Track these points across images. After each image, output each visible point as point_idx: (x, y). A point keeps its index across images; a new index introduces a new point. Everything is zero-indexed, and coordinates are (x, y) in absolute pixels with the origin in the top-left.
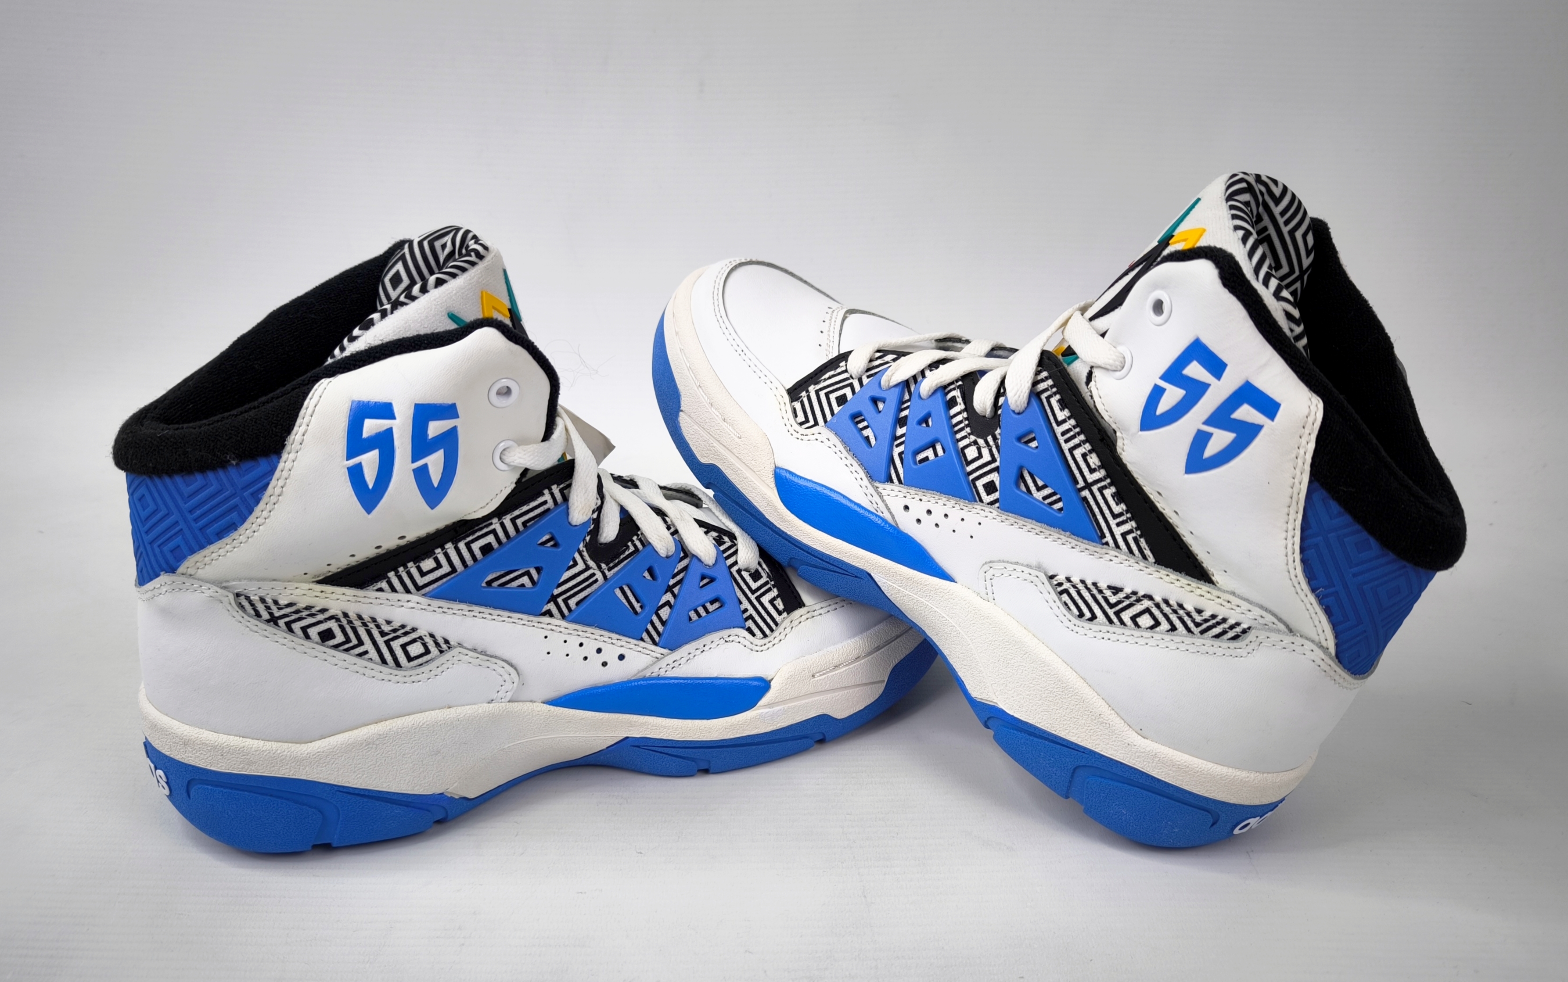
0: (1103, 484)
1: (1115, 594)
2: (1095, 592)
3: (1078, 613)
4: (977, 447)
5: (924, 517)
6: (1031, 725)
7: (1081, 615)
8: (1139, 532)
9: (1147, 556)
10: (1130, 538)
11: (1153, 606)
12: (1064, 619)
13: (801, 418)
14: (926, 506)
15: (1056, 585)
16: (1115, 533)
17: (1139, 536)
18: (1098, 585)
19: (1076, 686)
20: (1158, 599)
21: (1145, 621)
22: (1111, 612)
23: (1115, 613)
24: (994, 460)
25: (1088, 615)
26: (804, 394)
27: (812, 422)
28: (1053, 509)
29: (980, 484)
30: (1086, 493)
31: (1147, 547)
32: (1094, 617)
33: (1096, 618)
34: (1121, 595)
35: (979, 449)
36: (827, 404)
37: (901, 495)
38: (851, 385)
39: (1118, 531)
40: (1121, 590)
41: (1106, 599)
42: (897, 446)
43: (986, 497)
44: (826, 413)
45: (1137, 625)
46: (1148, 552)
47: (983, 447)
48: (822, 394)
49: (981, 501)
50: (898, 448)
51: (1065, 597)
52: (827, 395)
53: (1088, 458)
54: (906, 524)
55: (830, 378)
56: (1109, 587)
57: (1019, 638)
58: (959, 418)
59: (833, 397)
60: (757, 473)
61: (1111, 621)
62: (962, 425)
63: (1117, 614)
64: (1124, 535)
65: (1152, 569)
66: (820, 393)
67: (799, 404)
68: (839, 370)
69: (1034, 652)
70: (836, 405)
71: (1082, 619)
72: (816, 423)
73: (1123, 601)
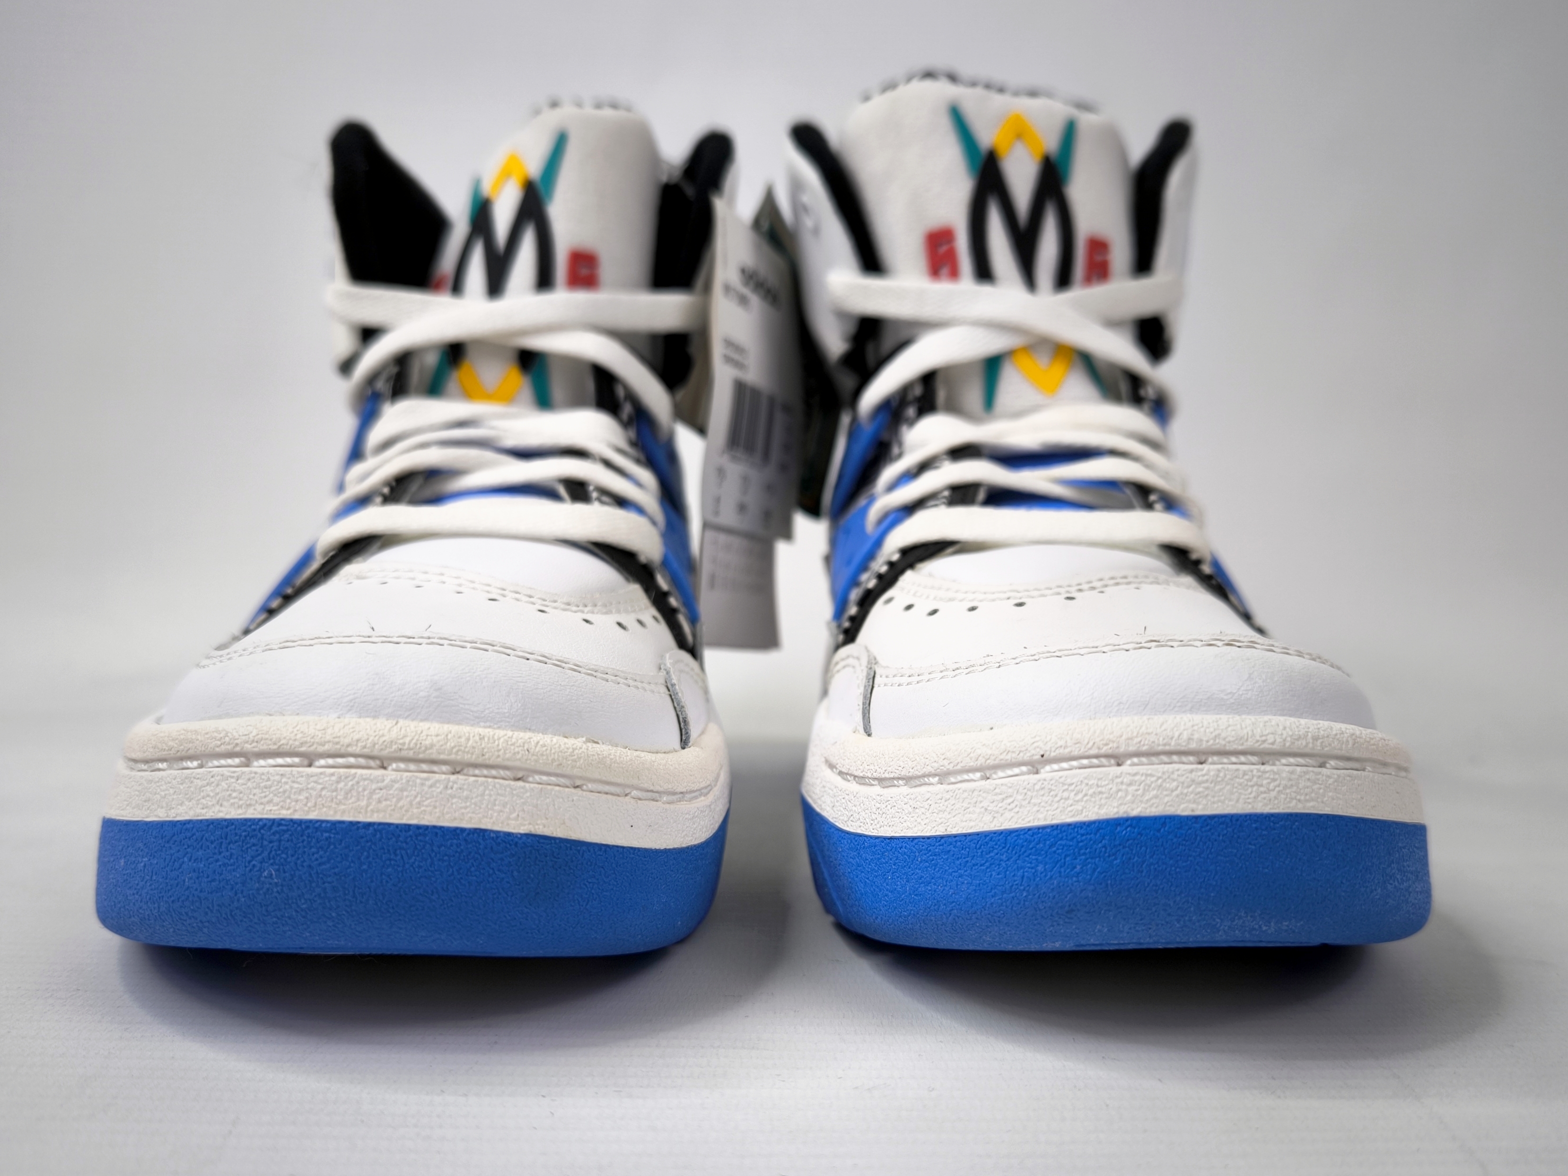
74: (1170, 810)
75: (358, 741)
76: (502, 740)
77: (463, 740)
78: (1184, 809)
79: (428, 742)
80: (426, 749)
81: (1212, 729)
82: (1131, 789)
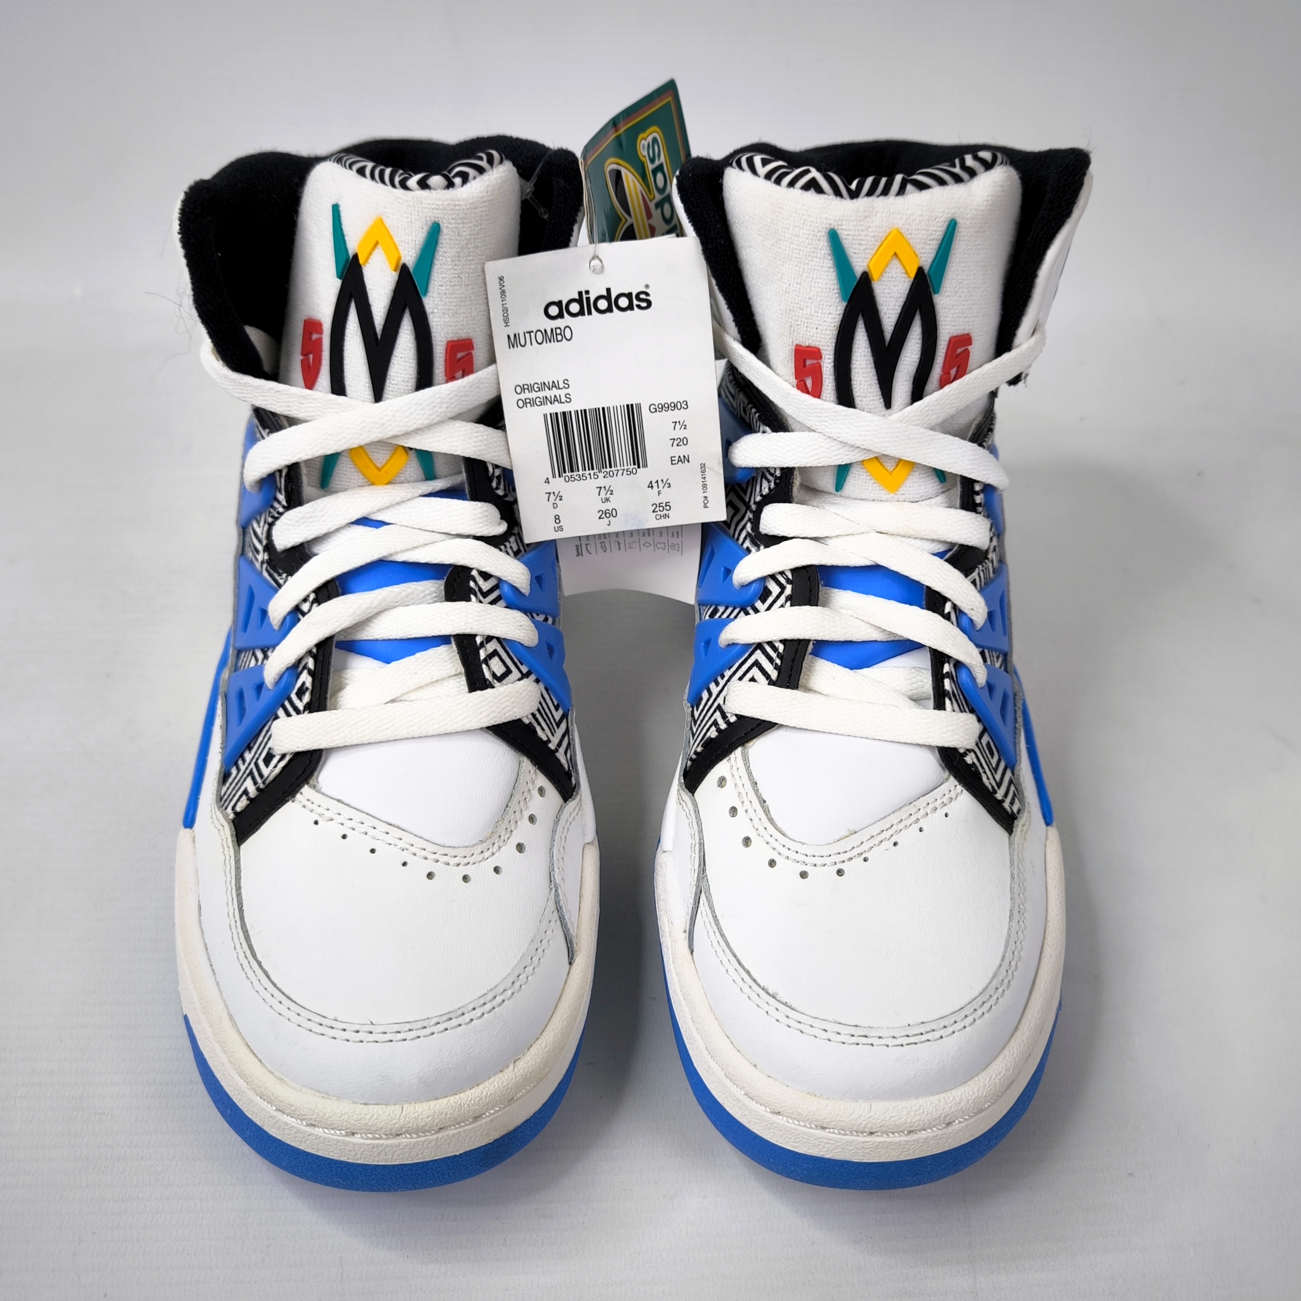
74: (848, 1158)
75: (381, 1128)
76: (466, 1106)
77: (443, 1116)
78: (856, 1159)
79: (423, 1124)
80: (423, 1127)
81: (880, 1121)
82: (827, 1145)
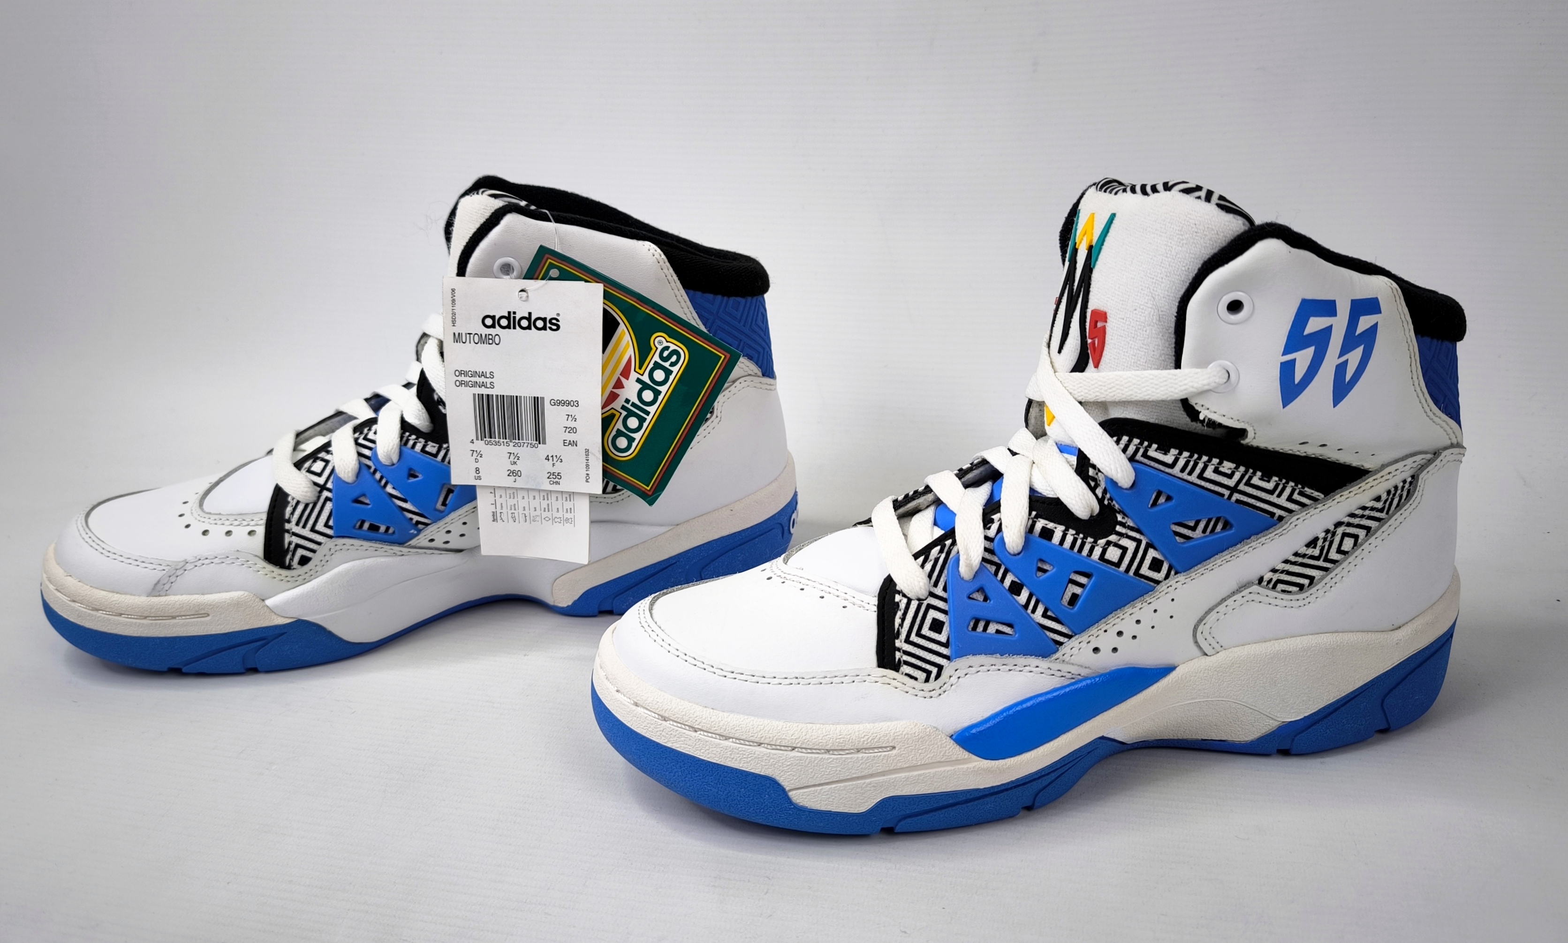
0: (1247, 477)
1: (1315, 547)
2: (1300, 560)
3: (1298, 589)
4: (1113, 546)
5: (1117, 642)
6: (1324, 708)
7: (1301, 587)
8: (1300, 486)
9: (1317, 497)
10: (1296, 496)
11: (1346, 528)
12: (1294, 603)
13: (922, 676)
14: (1113, 632)
15: (1267, 585)
16: (1281, 504)
17: (1302, 488)
18: (1299, 552)
19: (1339, 642)
20: (1347, 520)
21: (1348, 544)
22: (1320, 563)
23: (1324, 561)
24: (1139, 542)
25: (1306, 582)
26: (898, 655)
27: (935, 670)
28: (1218, 533)
29: (1145, 570)
30: (1236, 496)
31: (1313, 491)
32: (1311, 579)
33: (1314, 577)
34: (1320, 543)
35: (1116, 545)
36: (928, 642)
37: (1084, 645)
38: (930, 607)
39: (1282, 501)
40: (1316, 539)
41: (1312, 557)
42: (1034, 611)
43: (1159, 575)
44: (936, 650)
45: (1345, 553)
46: (1316, 494)
47: (1119, 540)
48: (913, 638)
49: (1158, 582)
50: (1037, 613)
51: (1280, 587)
52: (919, 634)
53: (1221, 469)
54: (1107, 662)
55: (903, 619)
56: (1308, 545)
57: (1272, 652)
58: (1069, 539)
59: (925, 631)
60: (943, 760)
61: (1326, 569)
62: (1079, 542)
63: (1327, 560)
64: (1290, 499)
65: (1329, 503)
66: (911, 639)
67: (905, 667)
68: (903, 606)
69: (1291, 650)
70: (937, 635)
71: (1304, 591)
72: (940, 668)
73: (1324, 546)
